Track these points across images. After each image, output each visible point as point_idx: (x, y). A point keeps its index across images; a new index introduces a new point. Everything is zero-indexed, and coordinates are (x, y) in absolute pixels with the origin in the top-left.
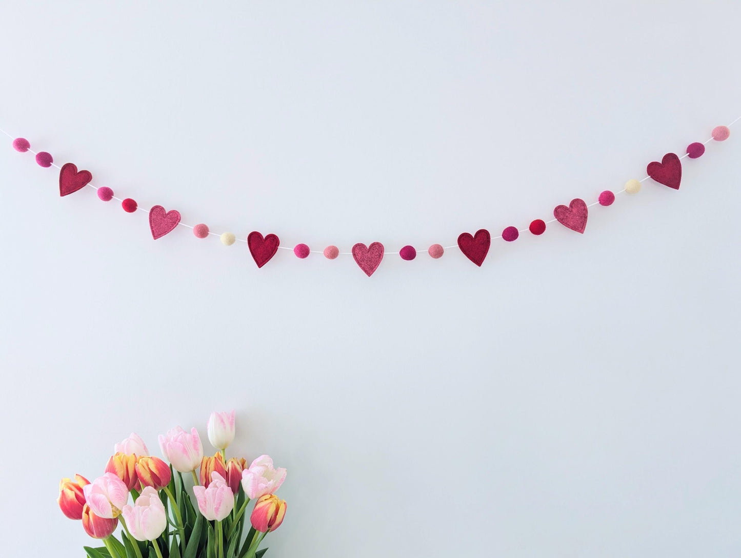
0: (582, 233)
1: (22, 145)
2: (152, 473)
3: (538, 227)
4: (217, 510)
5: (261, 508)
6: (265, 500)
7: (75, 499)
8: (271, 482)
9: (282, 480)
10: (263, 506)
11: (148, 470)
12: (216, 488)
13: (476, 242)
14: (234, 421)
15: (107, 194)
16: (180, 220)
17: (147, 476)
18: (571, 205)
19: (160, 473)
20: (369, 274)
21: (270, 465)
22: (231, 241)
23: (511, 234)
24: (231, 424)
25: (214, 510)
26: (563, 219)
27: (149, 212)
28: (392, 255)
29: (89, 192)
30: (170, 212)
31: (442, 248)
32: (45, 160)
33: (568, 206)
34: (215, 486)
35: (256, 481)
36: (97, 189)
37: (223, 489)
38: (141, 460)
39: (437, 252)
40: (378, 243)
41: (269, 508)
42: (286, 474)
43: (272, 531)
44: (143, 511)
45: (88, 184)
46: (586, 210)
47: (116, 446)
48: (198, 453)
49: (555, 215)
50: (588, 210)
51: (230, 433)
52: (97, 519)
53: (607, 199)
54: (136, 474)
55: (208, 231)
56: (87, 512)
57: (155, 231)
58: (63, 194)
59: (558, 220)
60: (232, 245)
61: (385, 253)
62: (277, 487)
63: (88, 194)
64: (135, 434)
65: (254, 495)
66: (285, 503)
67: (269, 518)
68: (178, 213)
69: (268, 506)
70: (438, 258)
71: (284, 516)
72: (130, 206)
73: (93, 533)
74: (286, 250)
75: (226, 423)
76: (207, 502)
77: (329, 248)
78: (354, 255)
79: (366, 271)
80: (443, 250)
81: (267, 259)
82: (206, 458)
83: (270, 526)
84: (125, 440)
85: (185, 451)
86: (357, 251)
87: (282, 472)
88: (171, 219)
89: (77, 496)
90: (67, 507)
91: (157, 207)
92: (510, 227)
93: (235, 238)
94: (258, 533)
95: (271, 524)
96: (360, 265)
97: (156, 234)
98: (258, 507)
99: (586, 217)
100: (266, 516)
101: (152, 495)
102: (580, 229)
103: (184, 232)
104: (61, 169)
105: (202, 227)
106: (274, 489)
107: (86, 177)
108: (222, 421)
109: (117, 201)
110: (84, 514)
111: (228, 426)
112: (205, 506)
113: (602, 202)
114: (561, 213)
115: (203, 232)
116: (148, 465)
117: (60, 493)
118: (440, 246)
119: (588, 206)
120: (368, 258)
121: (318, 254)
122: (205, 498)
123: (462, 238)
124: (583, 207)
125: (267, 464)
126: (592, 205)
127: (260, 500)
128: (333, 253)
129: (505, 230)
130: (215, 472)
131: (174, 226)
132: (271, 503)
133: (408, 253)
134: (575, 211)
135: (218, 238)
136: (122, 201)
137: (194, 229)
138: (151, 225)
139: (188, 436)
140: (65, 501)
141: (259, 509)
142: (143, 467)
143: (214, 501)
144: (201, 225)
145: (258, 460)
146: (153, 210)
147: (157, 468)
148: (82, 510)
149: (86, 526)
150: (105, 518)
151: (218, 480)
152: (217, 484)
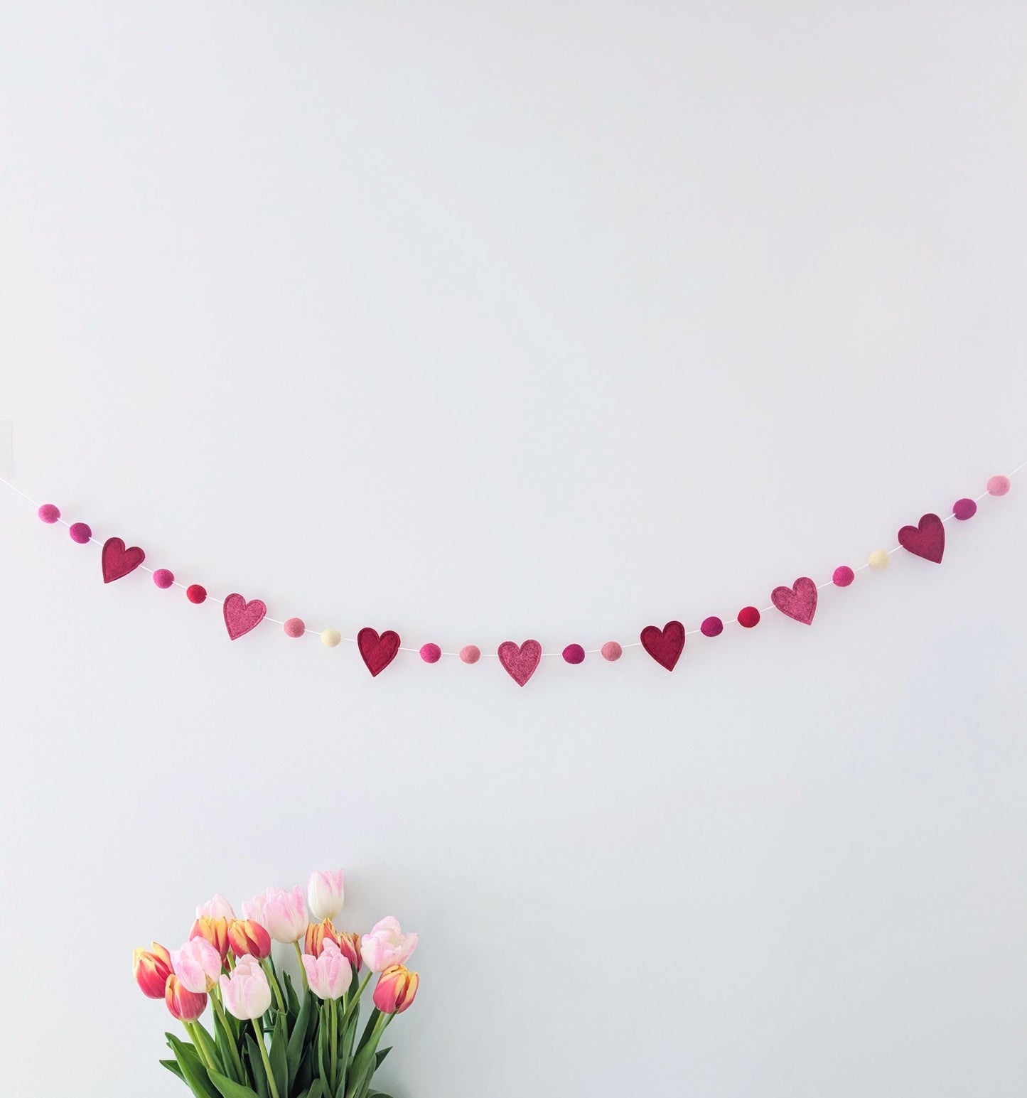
0: (810, 624)
1: (51, 514)
2: (249, 940)
3: (749, 618)
4: (332, 983)
5: (387, 981)
6: (392, 972)
7: (156, 972)
8: (399, 948)
9: (412, 947)
10: (390, 980)
11: (244, 936)
12: (330, 958)
13: (666, 637)
14: (342, 883)
15: (165, 579)
16: (265, 613)
17: (243, 944)
18: (795, 587)
19: (258, 940)
20: (521, 683)
21: (397, 929)
22: (336, 641)
23: (713, 627)
24: (339, 887)
25: (328, 982)
26: (783, 606)
27: (223, 603)
28: (552, 657)
29: (142, 576)
30: (251, 603)
31: (619, 647)
32: (81, 533)
33: (791, 587)
34: (329, 955)
35: (380, 947)
36: (153, 572)
37: (339, 958)
38: (234, 923)
39: (613, 652)
40: (532, 641)
41: (397, 981)
42: (417, 940)
43: (400, 1012)
44: (245, 981)
45: (140, 566)
46: (814, 593)
47: (197, 910)
48: (303, 917)
49: (773, 601)
50: (818, 592)
51: (338, 899)
52: (184, 992)
53: (844, 577)
54: (227, 941)
55: (304, 627)
56: (172, 987)
57: (232, 628)
58: (107, 580)
59: (777, 607)
60: (337, 646)
61: (542, 655)
62: (406, 957)
63: (140, 580)
64: (220, 895)
65: (378, 966)
66: (417, 975)
67: (397, 994)
68: (263, 603)
69: (396, 978)
70: (614, 660)
71: (415, 992)
72: (197, 594)
73: (178, 1014)
74: (409, 653)
75: (331, 885)
76: (320, 975)
77: (467, 649)
78: (501, 658)
79: (517, 680)
80: (621, 650)
81: (383, 664)
82: (312, 926)
83: (398, 1005)
84: (208, 902)
85: (287, 914)
86: (505, 652)
87: (413, 938)
88: (254, 611)
89: (157, 967)
90: (146, 979)
91: (234, 595)
92: (710, 618)
93: (340, 636)
94: (384, 1015)
95: (400, 1003)
96: (509, 671)
97: (233, 633)
98: (382, 981)
99: (814, 603)
100: (394, 991)
101: (253, 963)
102: (806, 619)
103: (271, 630)
104: (103, 546)
105: (297, 623)
106: (402, 960)
107: (137, 556)
108: (327, 882)
109: (180, 588)
110: (167, 989)
111: (335, 890)
112: (317, 979)
113: (837, 581)
114: (781, 597)
115: (297, 629)
116: (244, 930)
117: (138, 963)
118: (617, 644)
119: (818, 588)
120: (520, 661)
121: (451, 657)
122: (317, 969)
123: (647, 633)
124: (810, 589)
125: (393, 928)
126: (824, 585)
127: (385, 972)
128: (473, 655)
129: (704, 622)
130: (327, 938)
131: (258, 621)
132: (400, 974)
133: (574, 654)
134: (799, 594)
135: (317, 638)
136: (187, 588)
137: (285, 625)
138: (226, 620)
139: (290, 896)
140: (143, 973)
141: (385, 983)
142: (237, 931)
143: (328, 973)
144: (294, 619)
145: (381, 923)
146: (228, 600)
147: (256, 934)
148: (165, 985)
149: (170, 1005)
150: (195, 994)
151: (332, 948)
152: (331, 953)
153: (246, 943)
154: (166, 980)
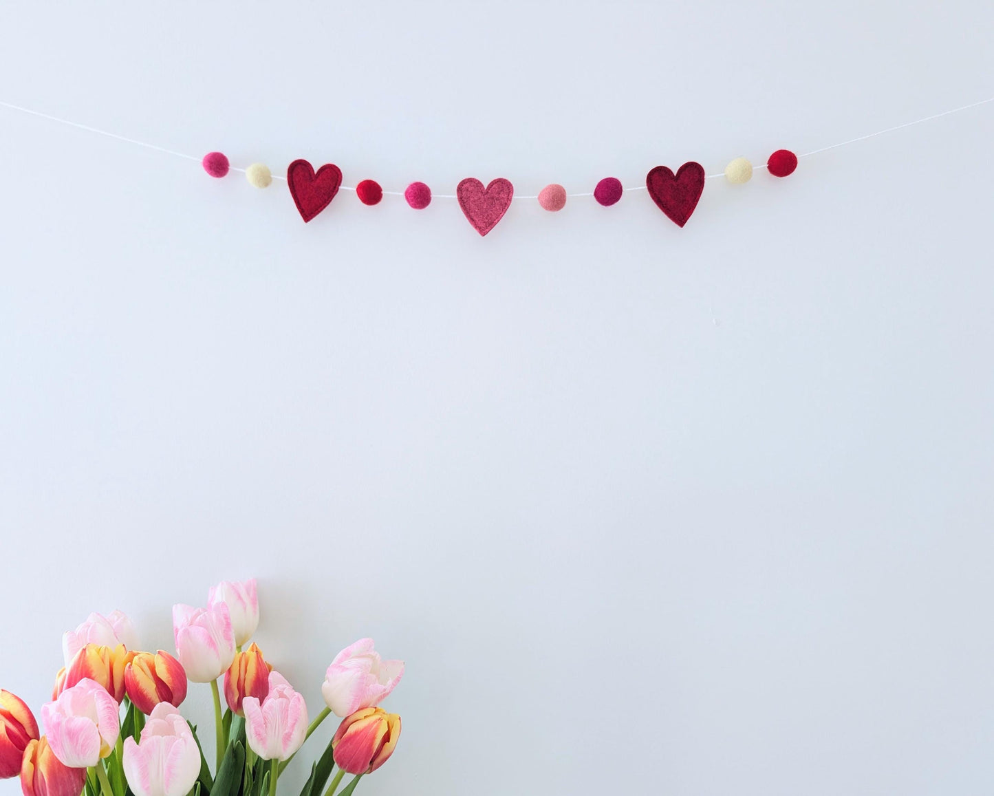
2: (159, 681)
4: (287, 738)
5: (362, 730)
6: (366, 716)
7: (6, 736)
10: (365, 728)
11: (152, 677)
12: (284, 700)
14: (257, 599)
17: (149, 688)
25: (280, 738)
34: (282, 695)
35: (364, 681)
37: (298, 699)
38: (136, 658)
41: (374, 730)
51: (253, 619)
52: (57, 768)
56: (34, 760)
62: (385, 694)
67: (375, 748)
69: (376, 725)
71: (395, 746)
75: (245, 600)
76: (269, 725)
83: (372, 762)
85: (212, 642)
87: (399, 667)
89: (7, 729)
95: (376, 758)
98: (352, 730)
100: (369, 744)
101: (171, 716)
106: (379, 698)
108: (240, 597)
110: (26, 763)
112: (265, 731)
116: (152, 667)
127: (353, 718)
132: (380, 719)
141: (356, 733)
142: (141, 668)
143: (284, 722)
145: (353, 648)
147: (170, 671)
148: (21, 758)
149: (28, 789)
150: (73, 769)
151: (285, 686)
152: (285, 693)
153: (155, 686)
154: (23, 748)
